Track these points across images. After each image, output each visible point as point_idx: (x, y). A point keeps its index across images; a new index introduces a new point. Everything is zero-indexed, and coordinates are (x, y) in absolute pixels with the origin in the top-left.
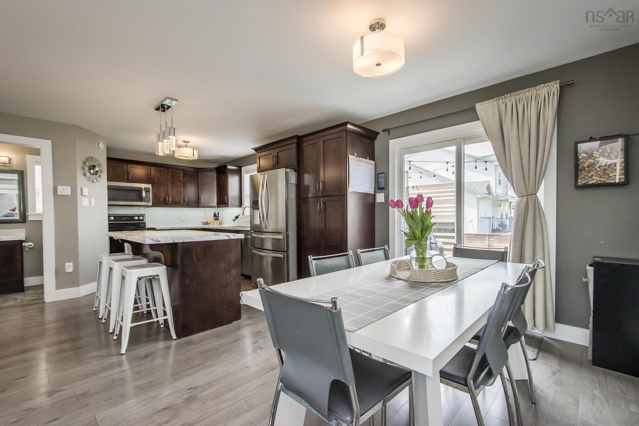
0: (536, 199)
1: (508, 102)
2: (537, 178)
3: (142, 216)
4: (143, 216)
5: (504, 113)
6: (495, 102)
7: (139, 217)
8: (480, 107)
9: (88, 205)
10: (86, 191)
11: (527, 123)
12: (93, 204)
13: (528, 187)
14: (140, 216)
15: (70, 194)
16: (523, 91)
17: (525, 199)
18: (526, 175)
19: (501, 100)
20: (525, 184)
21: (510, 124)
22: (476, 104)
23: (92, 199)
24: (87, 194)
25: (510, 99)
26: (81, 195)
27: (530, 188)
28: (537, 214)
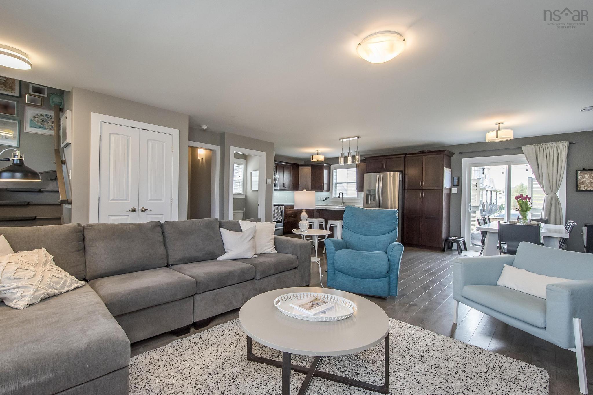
0: (556, 196)
1: (541, 147)
2: (557, 186)
5: (538, 152)
6: (534, 146)
8: (524, 148)
11: (551, 159)
13: (552, 190)
16: (549, 143)
17: (550, 196)
18: (551, 184)
19: (537, 146)
20: (551, 188)
21: (542, 159)
22: (522, 146)
25: (542, 146)
27: (553, 191)
28: (557, 203)
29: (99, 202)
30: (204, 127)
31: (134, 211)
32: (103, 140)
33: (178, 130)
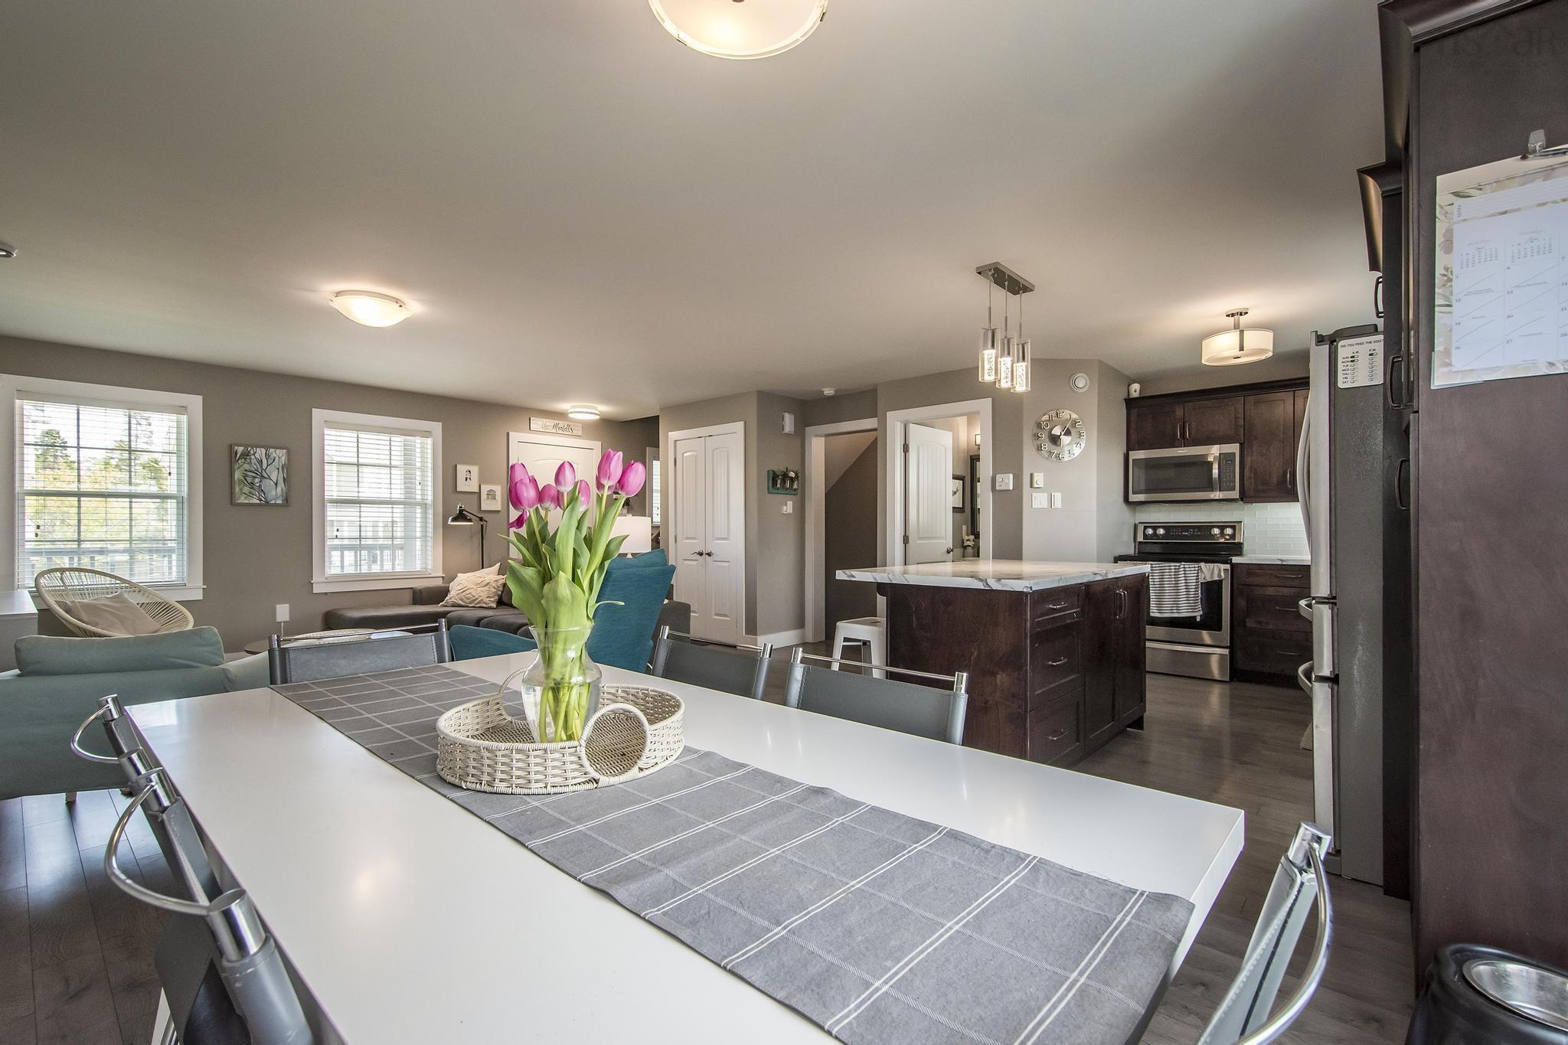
3: (1230, 527)
4: (1233, 527)
7: (1222, 528)
9: (1045, 504)
10: (1039, 479)
12: (1058, 503)
14: (1227, 527)
15: (1011, 488)
23: (1055, 494)
24: (1041, 485)
26: (1031, 486)
29: (676, 541)
30: (828, 392)
31: (701, 554)
32: (677, 464)
33: (743, 422)
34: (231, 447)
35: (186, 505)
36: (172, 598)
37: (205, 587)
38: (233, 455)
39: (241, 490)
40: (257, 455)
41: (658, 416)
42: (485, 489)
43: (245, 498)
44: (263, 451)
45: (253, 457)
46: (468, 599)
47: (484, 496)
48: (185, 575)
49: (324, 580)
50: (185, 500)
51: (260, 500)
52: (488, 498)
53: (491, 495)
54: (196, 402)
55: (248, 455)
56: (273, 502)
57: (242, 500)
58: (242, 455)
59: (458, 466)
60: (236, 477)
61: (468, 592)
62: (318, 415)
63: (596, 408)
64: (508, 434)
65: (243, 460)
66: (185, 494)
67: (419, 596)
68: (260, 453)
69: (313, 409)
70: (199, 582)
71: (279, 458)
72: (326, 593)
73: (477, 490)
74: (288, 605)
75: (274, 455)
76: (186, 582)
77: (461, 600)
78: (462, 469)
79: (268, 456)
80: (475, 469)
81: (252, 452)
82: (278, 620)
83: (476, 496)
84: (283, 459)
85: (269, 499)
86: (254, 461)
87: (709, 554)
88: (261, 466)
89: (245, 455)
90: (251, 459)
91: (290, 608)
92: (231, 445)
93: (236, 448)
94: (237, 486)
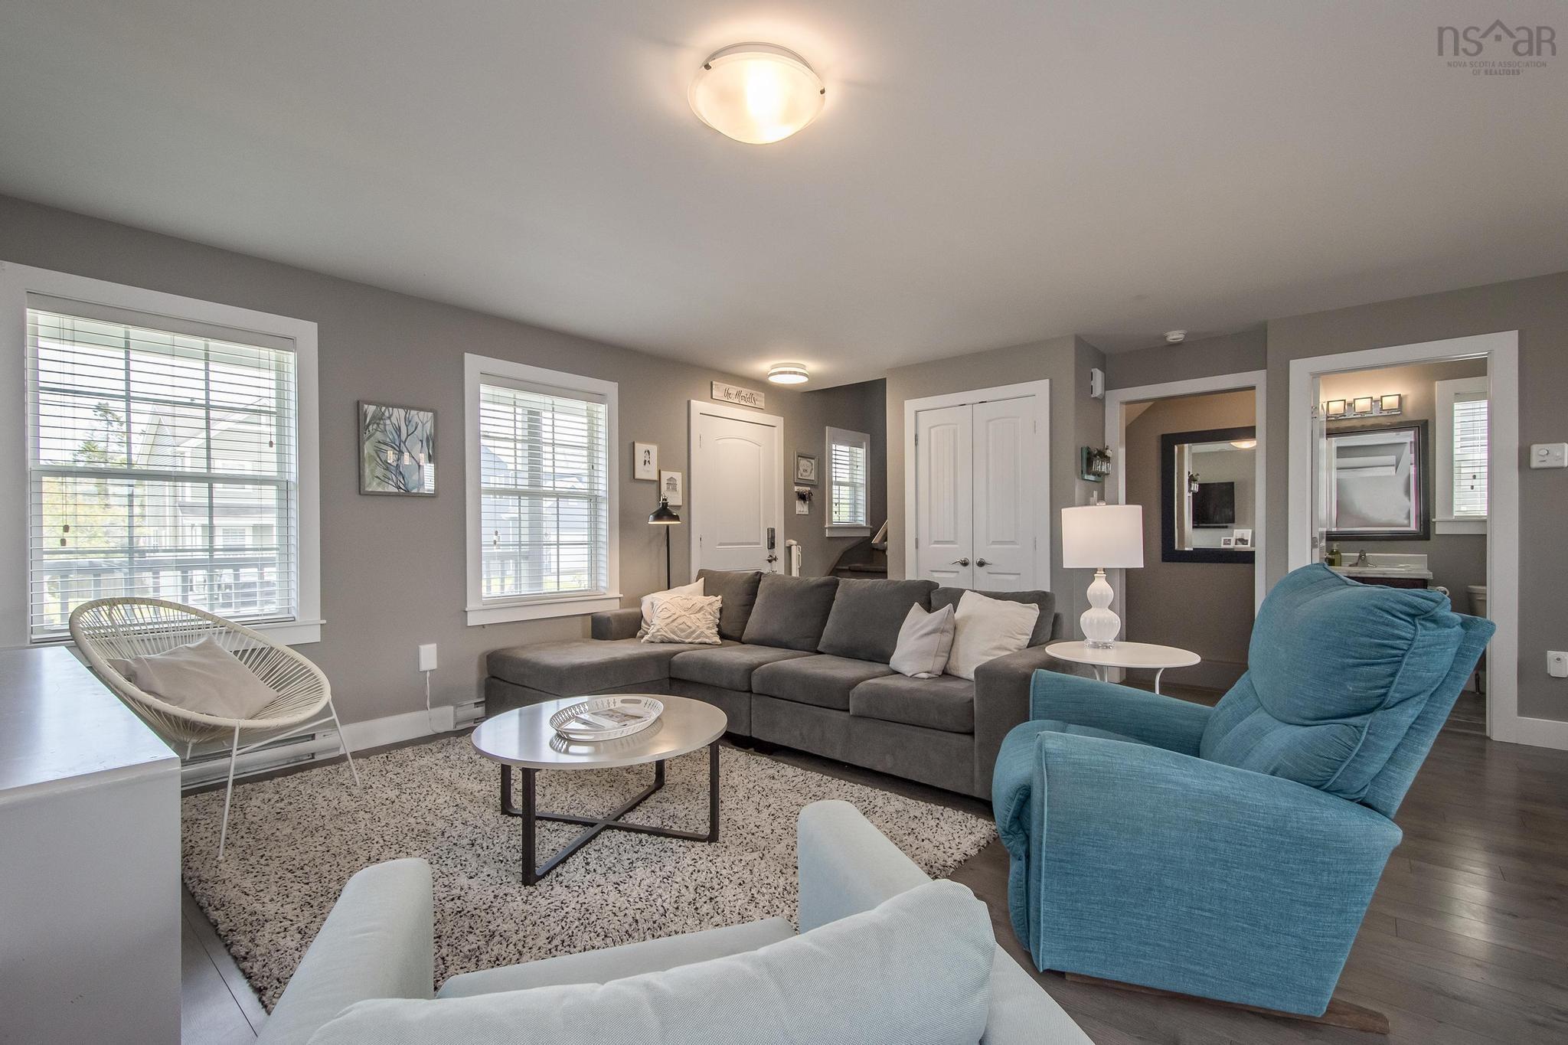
29: (917, 547)
30: (1175, 336)
31: (965, 564)
32: (920, 442)
33: (1048, 380)
34: (358, 405)
35: (294, 495)
36: (280, 641)
37: (324, 622)
38: (362, 418)
39: (372, 471)
40: (394, 419)
41: (885, 379)
42: (665, 475)
43: (379, 485)
44: (402, 412)
45: (388, 422)
46: (683, 631)
47: (664, 486)
48: (294, 604)
49: (481, 607)
50: (292, 487)
51: (399, 488)
52: (668, 488)
53: (672, 483)
54: (307, 331)
55: (381, 419)
56: (415, 491)
57: (373, 486)
58: (373, 417)
59: (636, 444)
60: (366, 452)
61: (680, 621)
62: (473, 363)
63: (803, 367)
64: (689, 402)
65: (375, 426)
66: (293, 476)
67: (601, 628)
68: (398, 414)
69: (465, 354)
70: (316, 617)
71: (423, 425)
72: (483, 626)
73: (656, 478)
74: (434, 646)
75: (416, 419)
76: (294, 613)
77: (674, 633)
78: (640, 448)
79: (408, 421)
80: (654, 449)
81: (387, 414)
82: (423, 668)
83: (654, 486)
84: (429, 426)
85: (410, 486)
86: (389, 428)
87: (981, 564)
88: (399, 436)
89: (378, 418)
90: (385, 425)
91: (437, 648)
92: (358, 402)
93: (366, 406)
94: (366, 465)
